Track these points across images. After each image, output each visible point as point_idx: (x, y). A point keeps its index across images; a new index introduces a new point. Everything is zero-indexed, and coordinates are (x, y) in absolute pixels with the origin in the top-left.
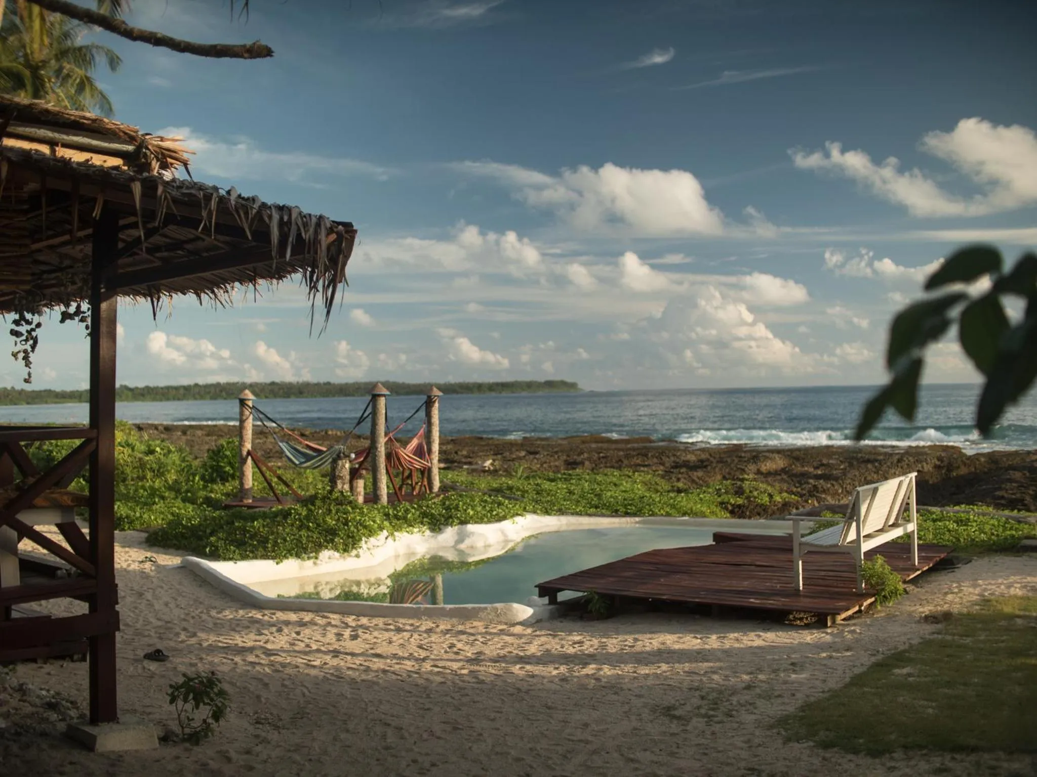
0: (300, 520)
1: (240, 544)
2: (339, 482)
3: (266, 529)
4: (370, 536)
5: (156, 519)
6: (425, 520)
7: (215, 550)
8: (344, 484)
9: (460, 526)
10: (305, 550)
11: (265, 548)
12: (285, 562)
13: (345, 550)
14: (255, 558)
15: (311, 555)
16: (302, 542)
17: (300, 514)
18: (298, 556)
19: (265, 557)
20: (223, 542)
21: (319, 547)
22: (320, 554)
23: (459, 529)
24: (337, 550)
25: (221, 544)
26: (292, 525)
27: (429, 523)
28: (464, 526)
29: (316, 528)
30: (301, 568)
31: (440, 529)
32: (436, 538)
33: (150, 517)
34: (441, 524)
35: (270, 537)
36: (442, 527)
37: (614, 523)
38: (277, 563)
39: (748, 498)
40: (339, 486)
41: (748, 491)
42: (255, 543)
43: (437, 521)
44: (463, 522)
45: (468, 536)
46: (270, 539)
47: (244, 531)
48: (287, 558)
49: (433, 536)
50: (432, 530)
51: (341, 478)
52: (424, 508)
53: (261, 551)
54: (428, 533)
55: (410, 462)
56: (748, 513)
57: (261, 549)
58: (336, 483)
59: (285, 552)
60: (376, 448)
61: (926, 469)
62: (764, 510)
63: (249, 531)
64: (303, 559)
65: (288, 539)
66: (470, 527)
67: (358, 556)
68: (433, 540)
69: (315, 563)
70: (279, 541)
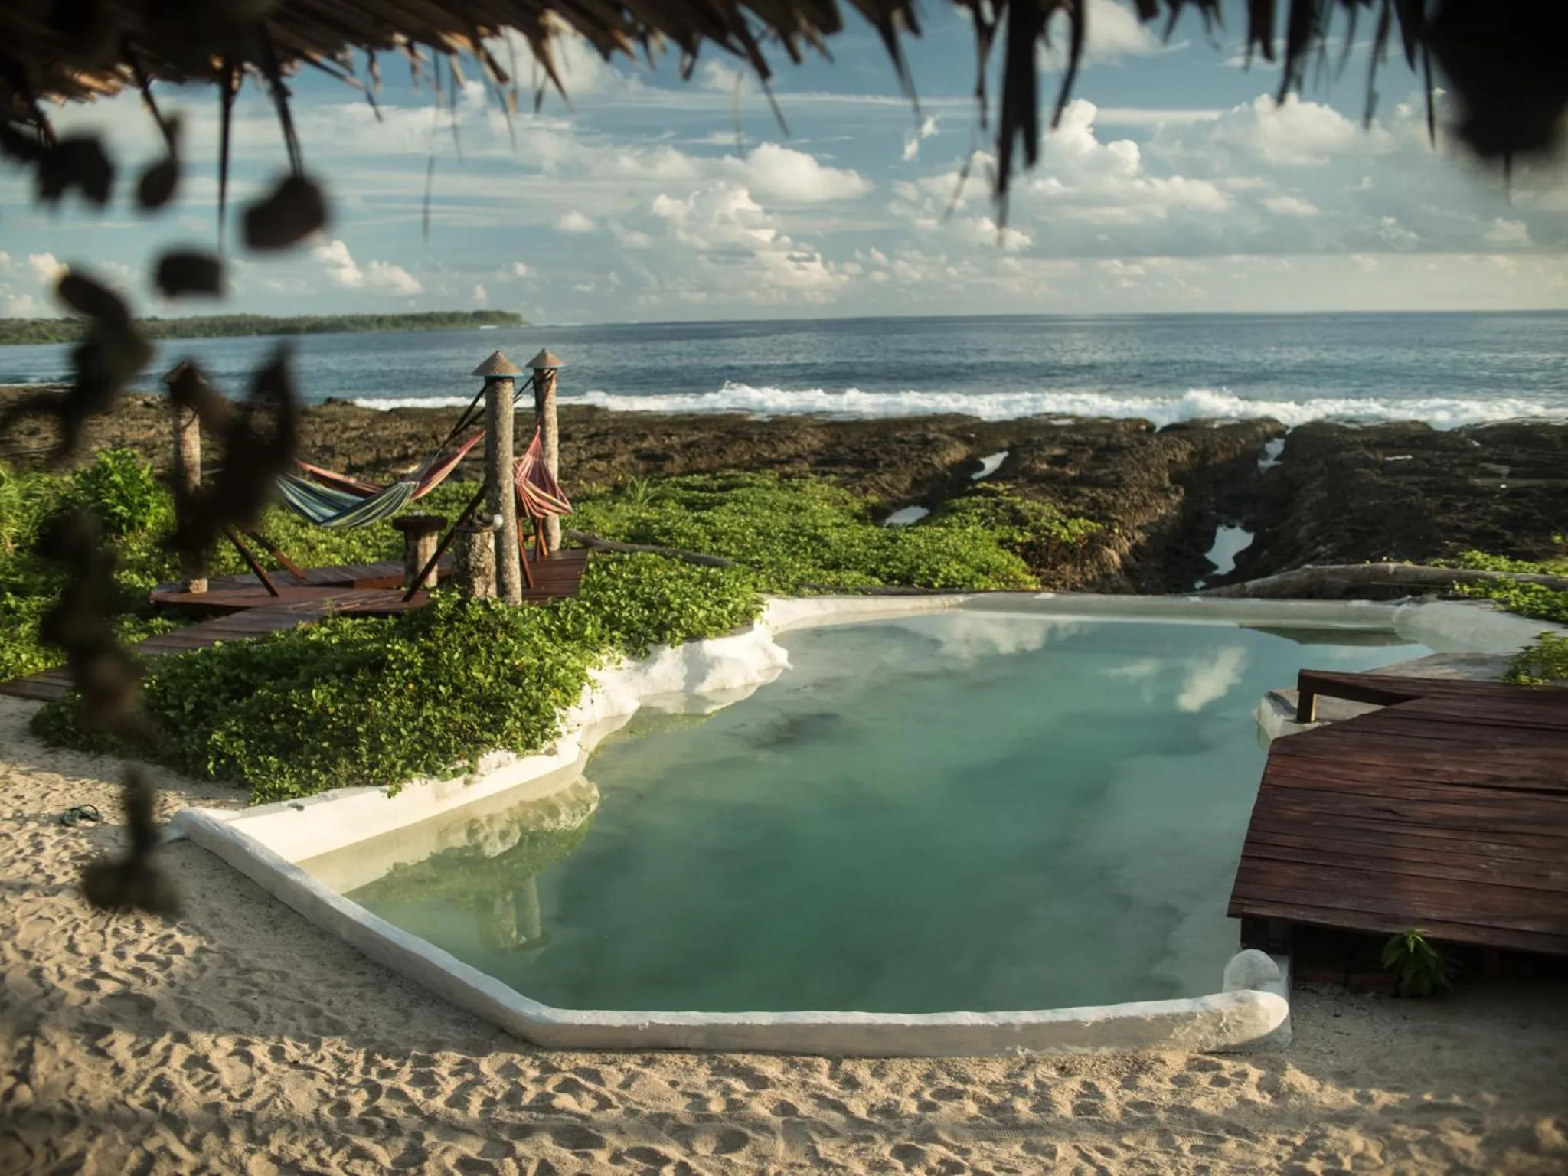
0: (415, 679)
1: (287, 749)
2: (478, 583)
3: (341, 706)
4: (567, 703)
5: (30, 661)
6: (616, 633)
7: (228, 765)
8: (488, 584)
9: (687, 644)
10: (445, 753)
11: (354, 758)
12: (406, 786)
13: (530, 745)
14: (334, 784)
15: (459, 764)
16: (431, 735)
17: (411, 665)
18: (431, 771)
19: (358, 780)
20: (243, 742)
21: (473, 743)
22: (480, 761)
23: (685, 650)
24: (511, 746)
25: (238, 748)
26: (399, 693)
27: (624, 641)
28: (696, 644)
29: (455, 697)
30: (439, 796)
31: (648, 653)
32: (646, 673)
33: (18, 657)
34: (647, 641)
35: (360, 729)
36: (650, 647)
37: (921, 608)
38: (390, 795)
39: (1035, 530)
40: (479, 590)
41: (1031, 519)
42: (326, 744)
43: (639, 634)
44: (693, 637)
45: (711, 666)
46: (357, 735)
47: (291, 715)
48: (409, 778)
49: (637, 670)
50: (633, 654)
51: (481, 571)
52: (607, 608)
53: (344, 767)
54: (626, 663)
55: (539, 505)
56: (1050, 559)
57: (344, 761)
58: (470, 585)
59: (400, 762)
60: (500, 489)
61: (1179, 459)
62: (1071, 552)
63: (299, 713)
64: (444, 778)
65: (403, 731)
66: (711, 646)
67: (551, 752)
68: (639, 678)
69: (467, 782)
70: (383, 738)
